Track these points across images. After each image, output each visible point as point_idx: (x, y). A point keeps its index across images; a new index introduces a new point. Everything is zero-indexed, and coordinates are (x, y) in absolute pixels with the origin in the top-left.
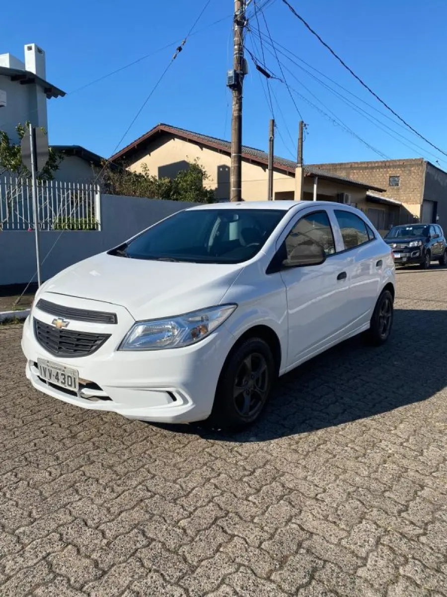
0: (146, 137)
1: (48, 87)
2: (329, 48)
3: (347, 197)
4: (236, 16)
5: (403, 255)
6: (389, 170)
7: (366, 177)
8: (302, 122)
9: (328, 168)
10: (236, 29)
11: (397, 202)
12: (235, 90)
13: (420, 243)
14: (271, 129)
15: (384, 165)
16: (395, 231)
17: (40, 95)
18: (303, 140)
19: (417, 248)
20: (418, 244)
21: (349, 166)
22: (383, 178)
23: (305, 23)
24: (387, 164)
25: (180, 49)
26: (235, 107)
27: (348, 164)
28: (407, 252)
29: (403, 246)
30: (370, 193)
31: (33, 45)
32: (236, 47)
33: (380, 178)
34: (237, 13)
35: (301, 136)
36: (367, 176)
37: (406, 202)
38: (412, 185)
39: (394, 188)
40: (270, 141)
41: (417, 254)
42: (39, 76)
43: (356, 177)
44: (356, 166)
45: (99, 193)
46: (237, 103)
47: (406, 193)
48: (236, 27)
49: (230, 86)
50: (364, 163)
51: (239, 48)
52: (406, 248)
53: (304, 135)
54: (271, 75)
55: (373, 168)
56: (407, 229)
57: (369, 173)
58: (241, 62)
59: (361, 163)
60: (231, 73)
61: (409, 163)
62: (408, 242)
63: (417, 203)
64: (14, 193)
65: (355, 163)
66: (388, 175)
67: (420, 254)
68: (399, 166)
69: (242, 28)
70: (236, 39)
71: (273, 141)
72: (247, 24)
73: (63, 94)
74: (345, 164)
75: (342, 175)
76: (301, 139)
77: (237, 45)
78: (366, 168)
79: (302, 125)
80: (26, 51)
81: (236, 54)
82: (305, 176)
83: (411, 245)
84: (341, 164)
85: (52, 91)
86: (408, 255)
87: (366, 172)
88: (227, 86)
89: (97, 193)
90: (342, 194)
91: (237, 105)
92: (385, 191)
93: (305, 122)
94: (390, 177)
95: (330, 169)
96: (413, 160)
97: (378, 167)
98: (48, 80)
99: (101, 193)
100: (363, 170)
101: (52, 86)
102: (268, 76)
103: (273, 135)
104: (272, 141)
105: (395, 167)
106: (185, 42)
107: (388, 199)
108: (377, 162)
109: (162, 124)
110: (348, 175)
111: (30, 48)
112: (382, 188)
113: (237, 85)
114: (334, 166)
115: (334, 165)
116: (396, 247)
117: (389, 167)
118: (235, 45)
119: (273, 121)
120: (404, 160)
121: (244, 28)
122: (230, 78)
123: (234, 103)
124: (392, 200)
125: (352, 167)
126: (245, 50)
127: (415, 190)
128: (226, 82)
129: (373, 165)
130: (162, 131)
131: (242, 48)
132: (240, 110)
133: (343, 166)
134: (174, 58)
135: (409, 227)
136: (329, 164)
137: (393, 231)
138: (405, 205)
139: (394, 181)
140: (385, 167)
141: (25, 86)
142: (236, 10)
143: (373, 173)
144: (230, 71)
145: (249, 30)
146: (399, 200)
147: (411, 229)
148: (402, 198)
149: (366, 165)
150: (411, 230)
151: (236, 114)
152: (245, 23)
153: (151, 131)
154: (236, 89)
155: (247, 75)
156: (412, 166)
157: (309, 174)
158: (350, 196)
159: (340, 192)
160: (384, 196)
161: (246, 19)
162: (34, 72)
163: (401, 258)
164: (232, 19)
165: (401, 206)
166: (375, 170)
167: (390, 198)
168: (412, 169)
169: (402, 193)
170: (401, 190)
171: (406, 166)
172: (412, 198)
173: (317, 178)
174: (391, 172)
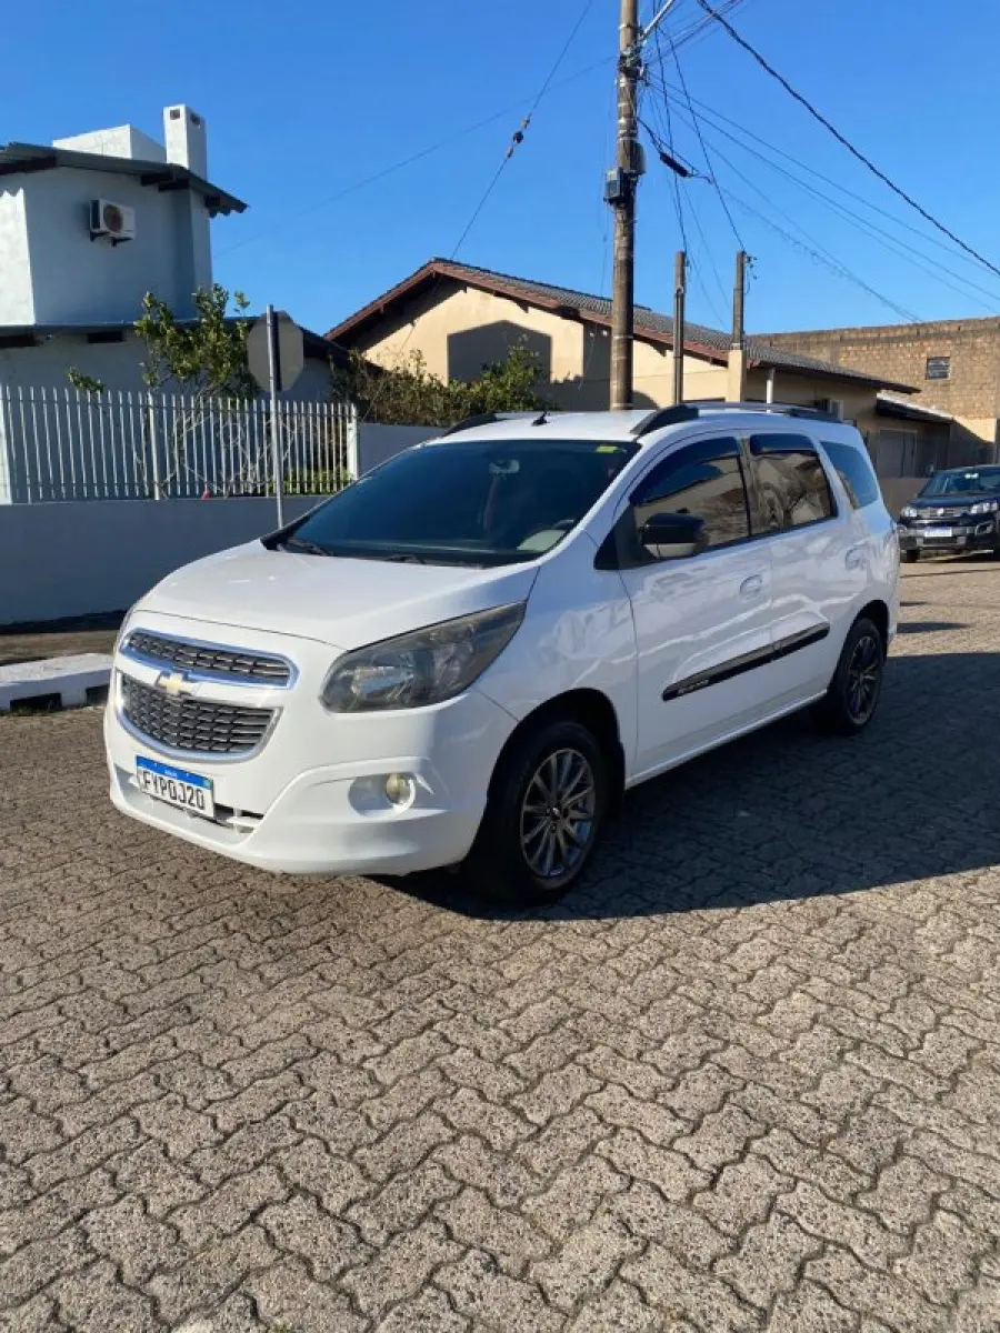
0: (404, 288)
1: (212, 193)
2: (804, 102)
3: (835, 405)
4: (623, 58)
5: (958, 530)
6: (925, 344)
7: (875, 360)
8: (743, 253)
9: (791, 341)
10: (622, 85)
11: (943, 415)
12: (621, 208)
13: (995, 506)
14: (679, 272)
15: (915, 332)
16: (942, 482)
17: (197, 210)
18: (745, 291)
19: (990, 516)
20: (990, 507)
21: (837, 337)
22: (911, 361)
23: (758, 57)
24: (922, 331)
25: (519, 137)
26: (618, 242)
27: (835, 331)
28: (966, 525)
29: (957, 513)
30: (883, 395)
31: (182, 109)
32: (623, 121)
33: (904, 362)
34: (627, 53)
35: (740, 283)
36: (878, 357)
37: (965, 414)
38: (977, 375)
39: (935, 385)
40: (677, 296)
41: (989, 530)
42: (196, 172)
43: (852, 362)
44: (853, 336)
45: (354, 421)
46: (624, 235)
47: (965, 392)
48: (623, 82)
49: (611, 201)
50: (870, 330)
51: (629, 122)
52: (965, 515)
53: (746, 283)
54: (689, 169)
55: (889, 341)
56: (968, 476)
57: (882, 352)
58: (633, 152)
59: (864, 330)
60: (613, 175)
61: (970, 328)
62: (970, 505)
63: (988, 417)
64: (189, 424)
65: (849, 330)
66: (923, 355)
67: (994, 530)
68: (949, 336)
69: (635, 82)
70: (622, 105)
71: (683, 296)
72: (645, 73)
73: (241, 207)
74: (829, 333)
75: (821, 358)
76: (741, 290)
77: (625, 116)
78: (875, 341)
79: (743, 259)
80: (168, 121)
81: (623, 135)
82: (748, 367)
83: (974, 510)
84: (820, 334)
85: (219, 202)
86: (968, 530)
87: (875, 351)
88: (605, 200)
89: (350, 422)
90: (826, 402)
91: (624, 238)
92: (918, 391)
93: (749, 253)
94: (928, 360)
95: (795, 345)
96: (980, 321)
97: (902, 339)
98: (211, 181)
99: (359, 421)
100: (868, 346)
101: (221, 192)
102: (683, 172)
103: (683, 284)
104: (680, 296)
105: (939, 336)
106: (528, 122)
107: (923, 409)
108: (901, 327)
109: (438, 260)
110: (835, 356)
111: (175, 115)
112: (910, 385)
113: (624, 198)
114: (806, 339)
115: (804, 336)
116: (943, 515)
117: (927, 337)
118: (620, 118)
119: (684, 255)
120: (961, 321)
121: (640, 83)
122: (610, 185)
123: (618, 233)
124: (933, 410)
125: (843, 339)
126: (639, 125)
127: (984, 387)
128: (603, 193)
129: (891, 334)
130: (438, 274)
131: (635, 124)
132: (630, 247)
133: (824, 339)
134: (509, 156)
135: (972, 472)
136: (793, 335)
137: (938, 481)
138: (960, 420)
139: (937, 369)
140: (918, 337)
141: (167, 195)
142: (622, 46)
143: (890, 351)
144: (612, 170)
145: (647, 84)
146: (948, 411)
147: (975, 476)
148: (955, 405)
149: (875, 335)
150: (974, 480)
151: (622, 256)
152: (642, 71)
153: (416, 274)
154: (622, 205)
155: (644, 176)
156: (976, 333)
157: (756, 363)
158: (842, 403)
159: (821, 395)
160: (914, 401)
161: (643, 63)
162: (185, 163)
163: (955, 537)
164: (614, 65)
165: (953, 422)
166: (895, 345)
167: (928, 405)
168: (979, 340)
169: (955, 393)
170: (952, 388)
171: (964, 334)
172: (977, 405)
173: (773, 371)
174: (929, 349)
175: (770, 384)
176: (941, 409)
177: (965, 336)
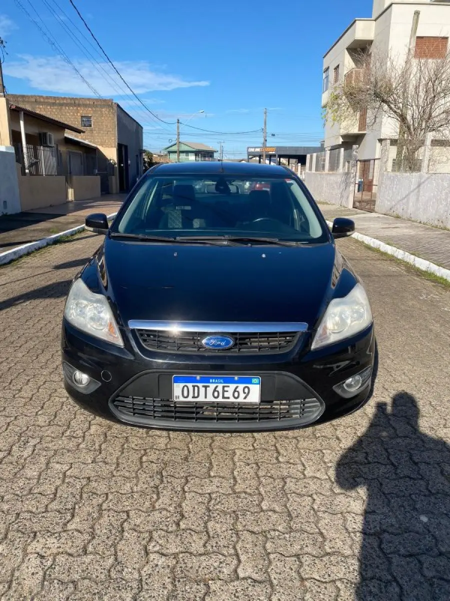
3: (50, 136)
6: (79, 108)
7: (55, 114)
11: (92, 144)
15: (73, 102)
21: (34, 100)
22: (73, 117)
24: (77, 102)
30: (67, 134)
33: (70, 117)
37: (102, 145)
38: (105, 127)
39: (88, 130)
44: (42, 100)
47: (100, 135)
50: (50, 98)
55: (61, 105)
57: (58, 111)
59: (47, 98)
61: (99, 103)
63: (112, 147)
65: (39, 97)
66: (79, 114)
68: (90, 106)
78: (54, 104)
82: (10, 109)
87: (55, 109)
90: (44, 134)
92: (84, 132)
94: (82, 117)
97: (66, 105)
100: (50, 106)
105: (85, 106)
108: (66, 98)
110: (34, 109)
117: (79, 105)
120: (94, 99)
124: (87, 142)
125: (37, 101)
127: (109, 133)
129: (62, 102)
138: (100, 148)
139: (86, 122)
140: (75, 105)
143: (62, 110)
146: (94, 143)
148: (97, 141)
149: (53, 101)
156: (102, 106)
157: (13, 107)
159: (43, 130)
165: (97, 149)
166: (64, 108)
167: (85, 140)
168: (103, 110)
169: (96, 135)
170: (95, 132)
171: (97, 106)
172: (107, 141)
173: (22, 113)
174: (81, 111)
175: (22, 123)
176: (90, 142)
177: (97, 107)
